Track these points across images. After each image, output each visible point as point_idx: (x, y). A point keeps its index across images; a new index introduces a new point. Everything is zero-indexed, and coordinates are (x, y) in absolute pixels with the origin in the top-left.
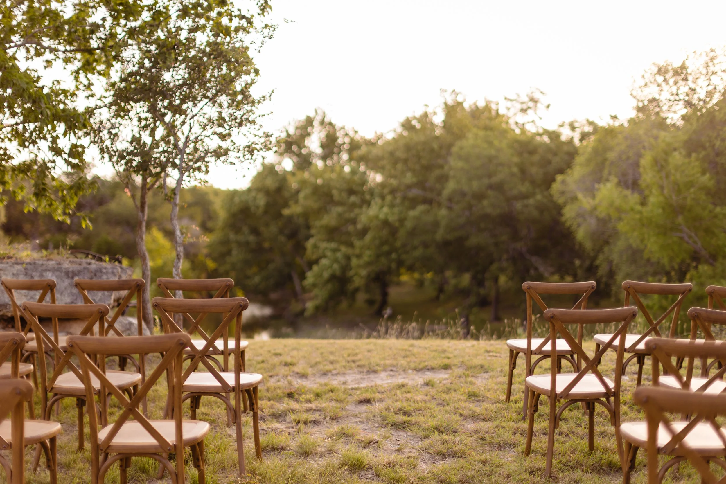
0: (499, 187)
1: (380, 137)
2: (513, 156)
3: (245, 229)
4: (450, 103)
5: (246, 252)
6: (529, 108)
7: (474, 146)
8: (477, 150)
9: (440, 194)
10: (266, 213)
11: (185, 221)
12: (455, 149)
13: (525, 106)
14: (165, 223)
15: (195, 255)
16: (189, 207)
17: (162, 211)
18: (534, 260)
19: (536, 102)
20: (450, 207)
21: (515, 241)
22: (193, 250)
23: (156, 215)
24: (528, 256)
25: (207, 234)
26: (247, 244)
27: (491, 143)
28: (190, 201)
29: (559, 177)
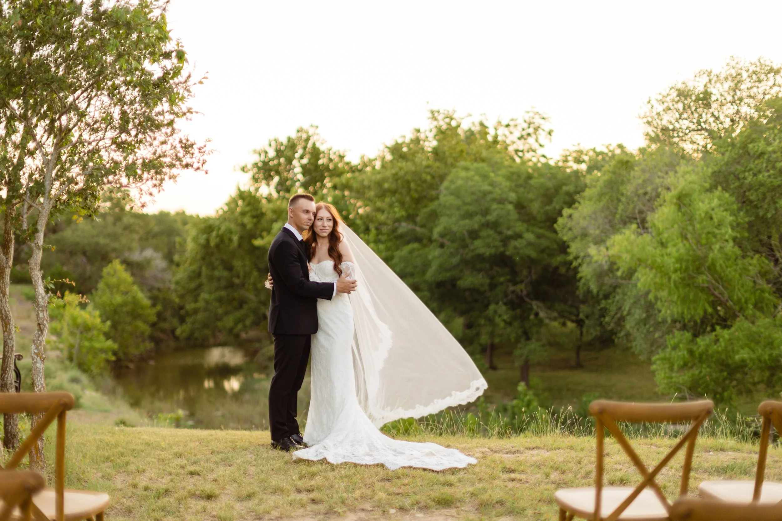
1: (367, 164)
2: (511, 189)
3: (217, 263)
4: (444, 127)
5: (218, 289)
6: (529, 135)
7: (467, 179)
8: (470, 183)
9: (431, 230)
10: (240, 245)
11: (149, 253)
12: (445, 184)
13: (524, 133)
14: (127, 254)
15: (159, 290)
16: (155, 236)
17: (124, 240)
18: (535, 305)
19: (536, 129)
20: (442, 246)
21: (515, 284)
22: (157, 285)
23: (116, 245)
24: (527, 300)
25: (174, 267)
26: (219, 279)
27: (485, 177)
28: (156, 229)
29: (566, 212)
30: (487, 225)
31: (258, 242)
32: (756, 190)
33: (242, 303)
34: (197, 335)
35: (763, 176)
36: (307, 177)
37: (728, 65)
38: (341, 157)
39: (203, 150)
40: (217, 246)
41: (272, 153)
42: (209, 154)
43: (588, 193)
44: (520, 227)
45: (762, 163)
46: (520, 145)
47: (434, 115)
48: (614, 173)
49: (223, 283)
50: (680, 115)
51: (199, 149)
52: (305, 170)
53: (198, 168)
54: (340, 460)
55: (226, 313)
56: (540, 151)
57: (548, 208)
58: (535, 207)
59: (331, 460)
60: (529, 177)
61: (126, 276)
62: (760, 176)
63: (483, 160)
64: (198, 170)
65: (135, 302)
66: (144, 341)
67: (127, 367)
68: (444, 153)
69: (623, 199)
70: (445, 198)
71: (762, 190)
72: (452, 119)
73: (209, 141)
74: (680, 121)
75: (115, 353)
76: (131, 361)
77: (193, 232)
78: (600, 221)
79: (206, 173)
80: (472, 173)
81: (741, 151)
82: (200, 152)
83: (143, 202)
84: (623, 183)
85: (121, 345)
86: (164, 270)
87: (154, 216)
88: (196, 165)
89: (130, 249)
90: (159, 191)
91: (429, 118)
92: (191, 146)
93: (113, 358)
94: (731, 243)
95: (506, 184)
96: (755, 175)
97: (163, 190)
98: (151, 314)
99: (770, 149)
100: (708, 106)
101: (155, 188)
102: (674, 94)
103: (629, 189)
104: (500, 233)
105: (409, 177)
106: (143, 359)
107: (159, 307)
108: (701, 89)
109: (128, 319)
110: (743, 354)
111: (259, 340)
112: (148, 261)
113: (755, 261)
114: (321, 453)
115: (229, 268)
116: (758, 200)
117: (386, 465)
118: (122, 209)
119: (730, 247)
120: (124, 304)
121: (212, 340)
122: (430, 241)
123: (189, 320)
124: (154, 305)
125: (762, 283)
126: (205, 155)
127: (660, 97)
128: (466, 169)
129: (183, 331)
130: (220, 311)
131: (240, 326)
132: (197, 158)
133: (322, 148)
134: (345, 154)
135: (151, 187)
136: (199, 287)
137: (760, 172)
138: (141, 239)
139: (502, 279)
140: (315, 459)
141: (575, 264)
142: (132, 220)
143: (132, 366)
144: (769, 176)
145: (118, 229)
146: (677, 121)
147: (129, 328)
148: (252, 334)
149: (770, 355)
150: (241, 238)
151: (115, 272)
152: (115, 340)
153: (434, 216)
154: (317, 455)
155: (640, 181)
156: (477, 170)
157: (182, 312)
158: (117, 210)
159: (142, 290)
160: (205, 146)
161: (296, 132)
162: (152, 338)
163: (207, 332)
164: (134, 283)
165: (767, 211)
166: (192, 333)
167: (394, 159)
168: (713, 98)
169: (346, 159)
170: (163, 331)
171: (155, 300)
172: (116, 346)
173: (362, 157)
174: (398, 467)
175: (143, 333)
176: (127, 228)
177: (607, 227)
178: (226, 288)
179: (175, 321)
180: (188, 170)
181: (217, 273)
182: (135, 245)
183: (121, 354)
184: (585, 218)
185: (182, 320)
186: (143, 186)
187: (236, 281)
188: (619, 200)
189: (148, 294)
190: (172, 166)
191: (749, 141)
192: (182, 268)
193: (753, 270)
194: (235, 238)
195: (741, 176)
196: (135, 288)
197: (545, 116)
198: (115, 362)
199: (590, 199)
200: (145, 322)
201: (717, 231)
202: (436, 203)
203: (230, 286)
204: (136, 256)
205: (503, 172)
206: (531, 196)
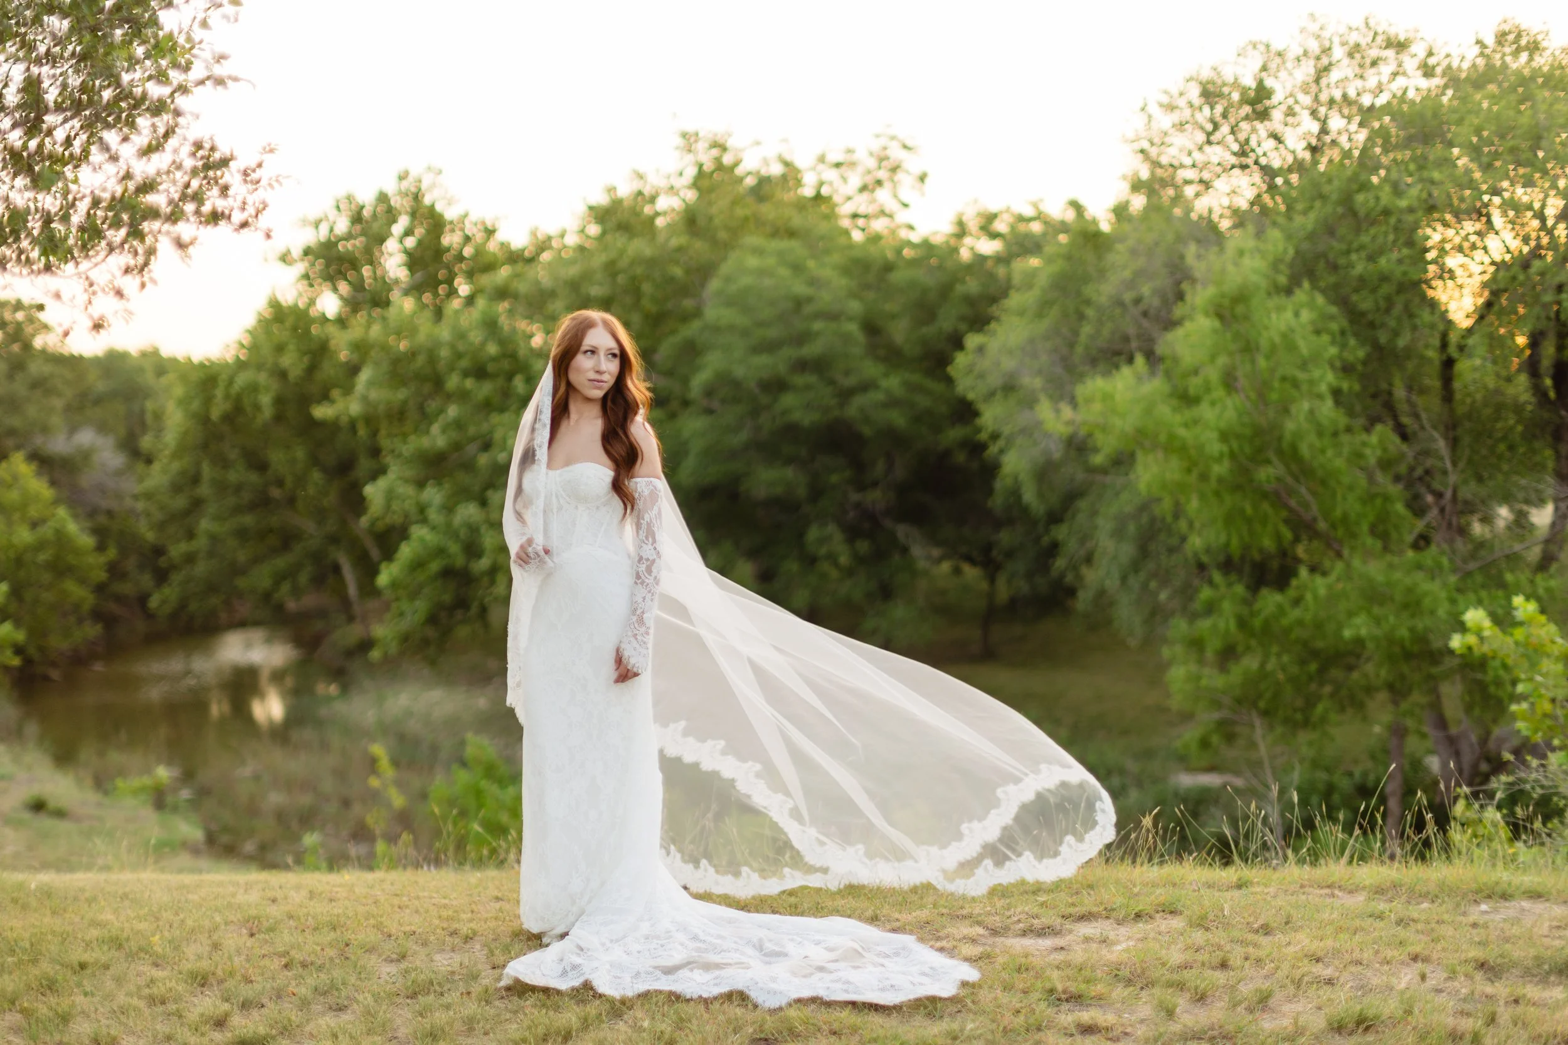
0: (819, 366)
1: (543, 245)
2: (853, 295)
3: (233, 455)
4: (708, 166)
5: (237, 510)
6: (879, 183)
7: (762, 272)
8: (767, 282)
9: (685, 381)
10: (279, 418)
11: (86, 437)
12: (714, 285)
13: (869, 179)
14: (38, 441)
15: (110, 513)
16: (98, 401)
17: (32, 411)
18: (902, 531)
19: (894, 169)
20: (709, 411)
21: (861, 487)
22: (105, 504)
23: (15, 422)
24: (888, 523)
25: (140, 467)
26: (239, 488)
27: (797, 268)
28: (101, 386)
29: (972, 341)
30: (802, 366)
31: (321, 412)
32: (1374, 290)
33: (287, 539)
34: (193, 606)
35: (1388, 261)
36: (419, 275)
37: (1302, 30)
38: (490, 232)
39: (254, 176)
40: (229, 418)
41: (342, 226)
42: (270, 185)
43: (1014, 300)
44: (871, 369)
45: (1386, 234)
46: (861, 204)
47: (689, 140)
48: (1069, 257)
49: (247, 496)
50: (1209, 134)
51: (245, 173)
52: (414, 261)
53: (244, 225)
54: (630, 988)
55: (256, 560)
56: (902, 217)
57: (925, 330)
58: (900, 332)
59: (604, 986)
60: (888, 267)
61: (39, 487)
62: (1383, 261)
63: (791, 234)
64: (246, 230)
65: (61, 539)
66: (80, 621)
67: (46, 678)
68: (711, 219)
69: (1090, 312)
70: (713, 313)
71: (1385, 289)
72: (724, 149)
73: (271, 151)
74: (1207, 148)
75: (19, 650)
76: (54, 664)
77: (179, 391)
78: (1044, 358)
79: (268, 236)
80: (771, 261)
81: (1340, 210)
82: (245, 181)
83: (96, 316)
84: (1086, 279)
85: (32, 633)
86: (119, 473)
87: (96, 361)
88: (237, 217)
89: (45, 430)
90: (143, 285)
91: (677, 148)
92: (224, 162)
93: (16, 662)
94: (1329, 402)
95: (841, 282)
96: (1371, 258)
97: (154, 281)
98: (96, 565)
99: (1403, 203)
100: (1263, 115)
101: (129, 277)
102: (1194, 93)
103: (1103, 292)
104: (832, 382)
105: (639, 271)
106: (79, 660)
107: (112, 553)
108: (1249, 82)
109: (47, 577)
110: (1359, 627)
111: (322, 613)
112: (86, 455)
113: (1374, 439)
114: (574, 967)
115: (261, 466)
116: (1378, 310)
117: (753, 994)
118: (27, 346)
119: (1327, 409)
120: (40, 546)
121: (223, 616)
122: (686, 403)
123: (176, 578)
124: (101, 548)
125: (1383, 480)
126: (261, 190)
127: (1165, 99)
128: (758, 251)
129: (164, 602)
130: (242, 556)
131: (286, 587)
132: (240, 199)
133: (450, 214)
134: (497, 226)
135: (118, 273)
136: (197, 504)
137: (1381, 252)
138: (68, 408)
139: (834, 478)
140: (563, 985)
141: (993, 449)
142: (47, 369)
143: (55, 674)
144: (1400, 261)
145: (20, 388)
146: (1200, 149)
147: (48, 596)
148: (310, 600)
149: (1412, 630)
150: (279, 401)
151: (15, 478)
152: (18, 624)
153: (692, 351)
154: (564, 973)
155: (1127, 274)
156: (780, 254)
157: (163, 562)
158: (16, 348)
159: (75, 516)
160: (260, 165)
161: (397, 179)
162: (98, 615)
163: (214, 601)
164: (56, 502)
165: (1396, 334)
166: (183, 605)
167: (604, 233)
168: (1276, 98)
169: (501, 236)
170: (119, 599)
171: (102, 535)
172: (20, 636)
173: (534, 234)
174: (784, 1002)
175: (77, 607)
176: (39, 384)
177: (1059, 370)
178: (252, 507)
179: (146, 580)
180: (218, 228)
181: (233, 476)
182: (56, 420)
183: (32, 651)
184: (1010, 352)
185: (162, 576)
186: (96, 270)
187: (276, 493)
188: (1081, 317)
189: (88, 524)
190: (175, 216)
191: (1355, 187)
192: (156, 467)
193: (1372, 456)
194: (266, 400)
195: (1342, 261)
196: (62, 512)
197: (909, 143)
198: (21, 669)
199: (1021, 313)
200: (82, 581)
201: (1301, 376)
202: (696, 325)
203: (262, 503)
204: (59, 444)
205: (836, 258)
206: (890, 307)
